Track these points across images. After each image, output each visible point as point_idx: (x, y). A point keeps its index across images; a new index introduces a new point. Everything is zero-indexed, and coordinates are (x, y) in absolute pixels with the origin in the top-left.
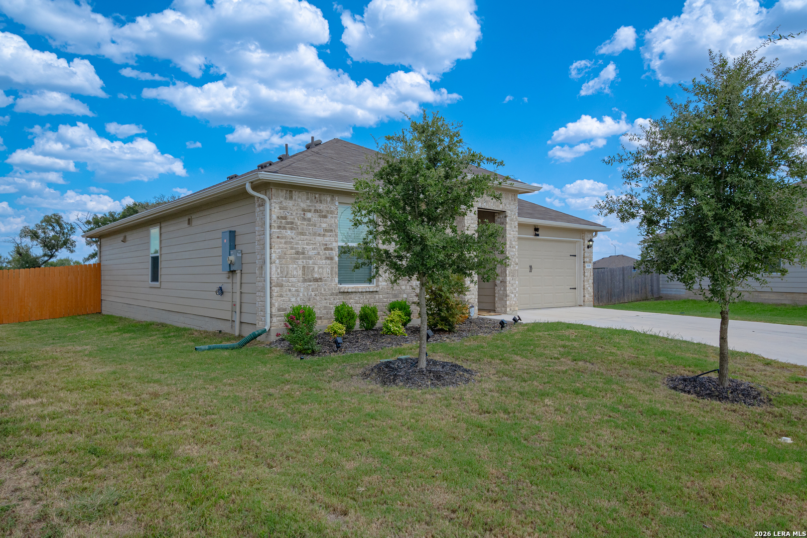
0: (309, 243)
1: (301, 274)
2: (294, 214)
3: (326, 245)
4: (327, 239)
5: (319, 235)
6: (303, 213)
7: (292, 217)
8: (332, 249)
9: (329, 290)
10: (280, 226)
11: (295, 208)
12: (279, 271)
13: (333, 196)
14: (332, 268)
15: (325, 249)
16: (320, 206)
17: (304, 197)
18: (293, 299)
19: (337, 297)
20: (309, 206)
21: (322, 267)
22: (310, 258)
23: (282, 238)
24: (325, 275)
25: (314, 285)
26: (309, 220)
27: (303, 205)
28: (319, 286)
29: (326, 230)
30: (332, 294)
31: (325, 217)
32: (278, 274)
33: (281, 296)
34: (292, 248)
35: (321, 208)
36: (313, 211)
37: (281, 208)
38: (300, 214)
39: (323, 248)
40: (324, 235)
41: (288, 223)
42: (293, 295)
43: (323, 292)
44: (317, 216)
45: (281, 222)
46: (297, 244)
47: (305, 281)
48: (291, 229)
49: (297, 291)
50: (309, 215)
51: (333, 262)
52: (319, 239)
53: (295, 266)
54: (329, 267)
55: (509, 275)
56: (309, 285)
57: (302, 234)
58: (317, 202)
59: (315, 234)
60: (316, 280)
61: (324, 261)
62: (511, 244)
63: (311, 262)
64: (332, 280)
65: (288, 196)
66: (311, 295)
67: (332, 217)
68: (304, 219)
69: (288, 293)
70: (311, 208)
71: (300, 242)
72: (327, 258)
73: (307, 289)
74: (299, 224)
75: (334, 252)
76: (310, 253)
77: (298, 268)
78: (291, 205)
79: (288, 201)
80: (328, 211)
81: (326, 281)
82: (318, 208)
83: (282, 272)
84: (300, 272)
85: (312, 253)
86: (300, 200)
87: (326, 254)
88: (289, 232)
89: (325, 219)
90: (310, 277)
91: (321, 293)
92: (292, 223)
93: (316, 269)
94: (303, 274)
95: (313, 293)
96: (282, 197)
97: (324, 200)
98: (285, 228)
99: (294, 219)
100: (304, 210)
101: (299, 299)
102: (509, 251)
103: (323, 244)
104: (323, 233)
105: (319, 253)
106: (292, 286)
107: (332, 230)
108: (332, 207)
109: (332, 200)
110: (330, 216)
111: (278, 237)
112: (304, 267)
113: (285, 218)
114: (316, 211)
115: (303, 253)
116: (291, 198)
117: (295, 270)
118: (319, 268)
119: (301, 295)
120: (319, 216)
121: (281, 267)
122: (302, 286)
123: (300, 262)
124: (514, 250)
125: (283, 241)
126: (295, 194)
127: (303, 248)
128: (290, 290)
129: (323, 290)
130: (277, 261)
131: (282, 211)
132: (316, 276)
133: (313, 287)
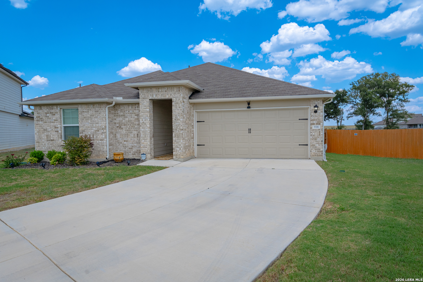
0: (48, 126)
1: (46, 138)
2: (42, 115)
3: (55, 126)
4: (55, 124)
5: (52, 122)
6: (46, 114)
7: (42, 116)
8: (58, 128)
9: (57, 144)
10: (37, 120)
11: (43, 113)
12: (38, 137)
13: (57, 106)
14: (58, 135)
15: (55, 128)
16: (52, 111)
17: (46, 108)
18: (43, 148)
19: (61, 147)
20: (48, 111)
21: (54, 135)
22: (49, 132)
23: (38, 125)
24: (55, 138)
25: (51, 142)
26: (48, 117)
27: (46, 111)
28: (53, 143)
29: (55, 120)
30: (58, 146)
31: (54, 115)
32: (38, 138)
33: (39, 146)
34: (42, 128)
35: (53, 111)
36: (49, 113)
37: (38, 113)
38: (45, 115)
39: (54, 127)
40: (54, 122)
41: (40, 119)
42: (43, 146)
43: (55, 145)
44: (51, 115)
45: (38, 119)
46: (44, 126)
47: (47, 141)
48: (41, 121)
49: (45, 144)
50: (48, 115)
51: (58, 133)
52: (52, 124)
53: (44, 135)
54: (57, 135)
55: (175, 137)
56: (49, 142)
57: (46, 122)
58: (51, 109)
59: (50, 122)
60: (52, 140)
61: (55, 133)
62: (176, 118)
63: (49, 133)
64: (58, 140)
65: (40, 109)
66: (50, 146)
67: (57, 115)
68: (46, 117)
69: (42, 145)
70: (48, 112)
71: (45, 126)
72: (56, 132)
73: (48, 144)
74: (44, 119)
75: (59, 129)
76: (49, 130)
77: (45, 136)
78: (41, 112)
79: (40, 111)
80: (55, 113)
81: (56, 141)
82: (51, 112)
83: (39, 137)
84: (46, 137)
85: (50, 130)
86: (44, 109)
87: (55, 130)
88: (41, 122)
89: (54, 116)
90: (49, 139)
91: (54, 146)
92: (42, 119)
93: (52, 136)
94: (47, 138)
95: (51, 145)
96: (38, 109)
97: (54, 108)
98: (39, 121)
99: (42, 117)
100: (46, 113)
101: (45, 148)
102: (174, 122)
103: (54, 126)
104: (54, 121)
105: (52, 129)
106: (43, 143)
107: (57, 120)
108: (57, 110)
109: (57, 108)
110: (56, 114)
111: (37, 124)
112: (47, 135)
113: (39, 117)
114: (51, 113)
115: (46, 130)
116: (41, 109)
117: (44, 136)
118: (53, 135)
119: (46, 146)
120: (52, 115)
121: (39, 136)
122: (46, 143)
123: (45, 133)
124: (179, 121)
125: (39, 126)
126: (43, 107)
127: (46, 128)
128: (42, 144)
129: (55, 144)
130: (37, 133)
131: (38, 114)
132: (52, 139)
133: (51, 143)
